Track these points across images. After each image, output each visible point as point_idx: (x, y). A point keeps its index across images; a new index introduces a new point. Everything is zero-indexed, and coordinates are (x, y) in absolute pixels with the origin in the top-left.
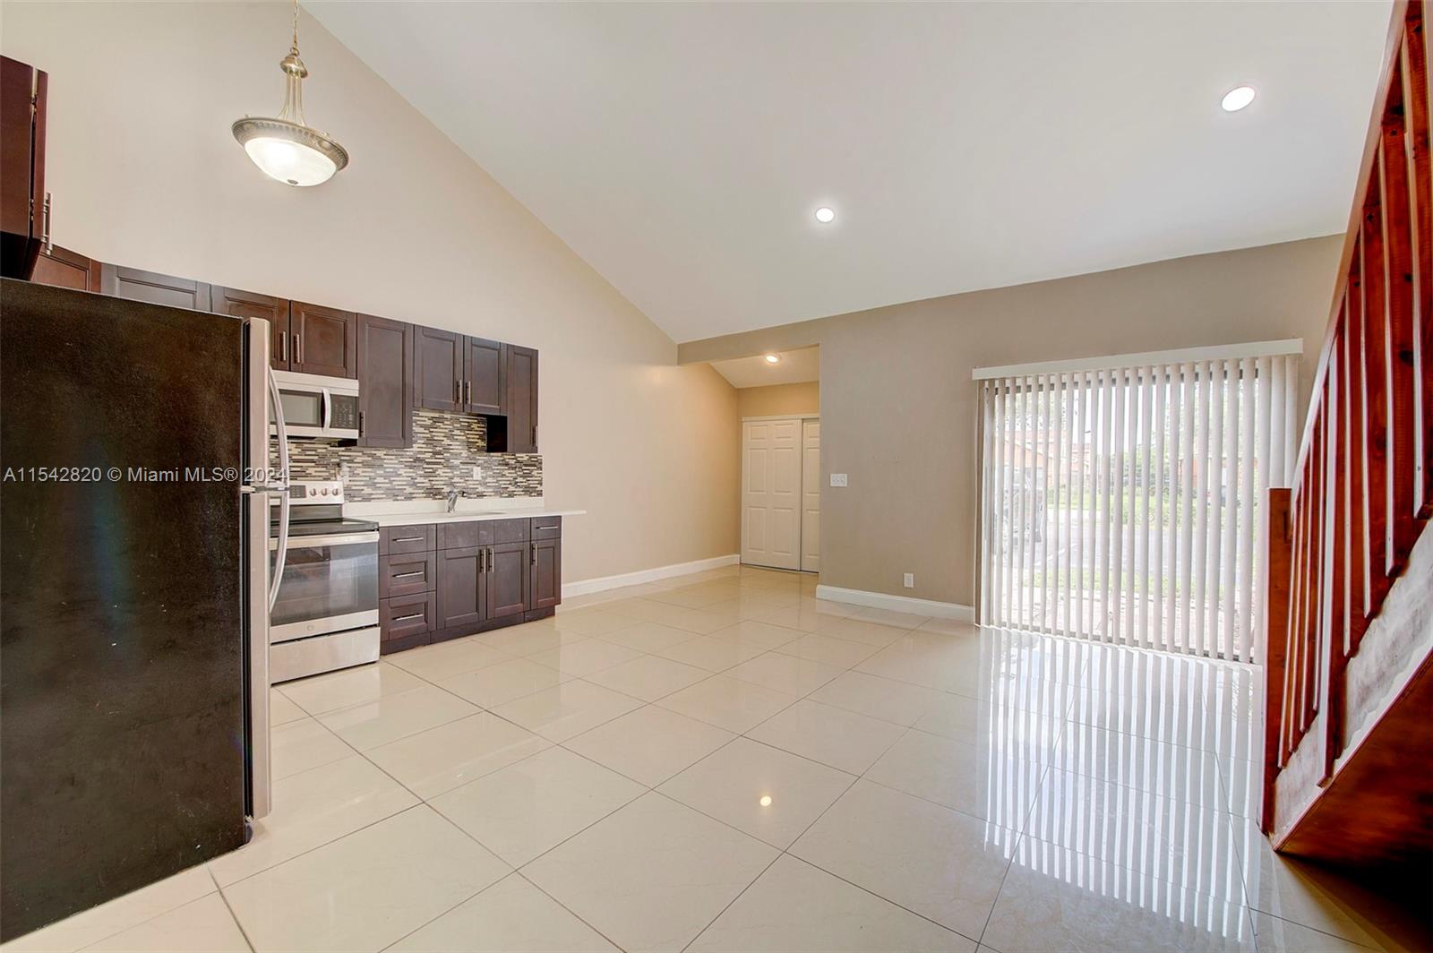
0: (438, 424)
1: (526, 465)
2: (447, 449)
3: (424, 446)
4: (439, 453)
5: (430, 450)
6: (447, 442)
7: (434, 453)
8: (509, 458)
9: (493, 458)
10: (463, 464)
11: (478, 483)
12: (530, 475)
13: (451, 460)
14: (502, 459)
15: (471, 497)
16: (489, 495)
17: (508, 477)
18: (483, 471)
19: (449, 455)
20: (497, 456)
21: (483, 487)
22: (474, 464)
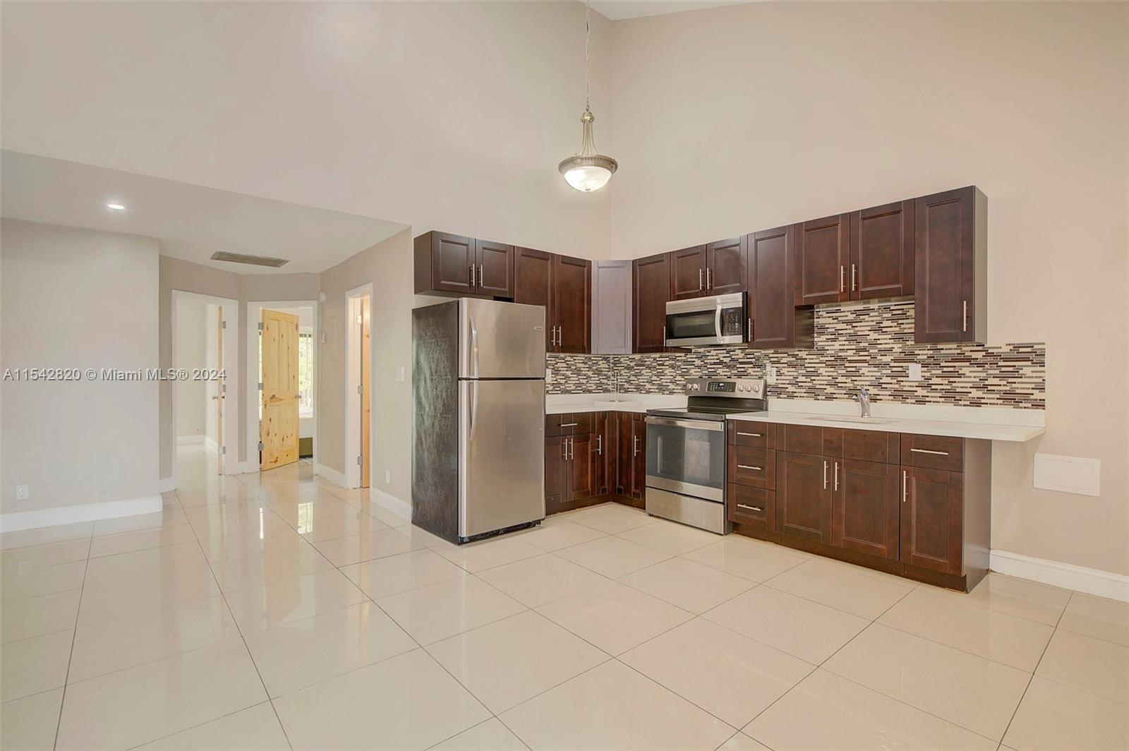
0: (861, 317)
1: (1005, 360)
2: (874, 344)
3: (847, 343)
4: (864, 349)
5: (854, 347)
6: (873, 336)
7: (858, 350)
8: (971, 351)
9: (942, 352)
10: (895, 361)
11: (917, 384)
12: (1016, 375)
13: (879, 358)
14: (959, 351)
15: (908, 403)
16: (937, 402)
17: (971, 377)
18: (925, 369)
19: (876, 351)
20: (950, 348)
21: (925, 391)
22: (912, 361)
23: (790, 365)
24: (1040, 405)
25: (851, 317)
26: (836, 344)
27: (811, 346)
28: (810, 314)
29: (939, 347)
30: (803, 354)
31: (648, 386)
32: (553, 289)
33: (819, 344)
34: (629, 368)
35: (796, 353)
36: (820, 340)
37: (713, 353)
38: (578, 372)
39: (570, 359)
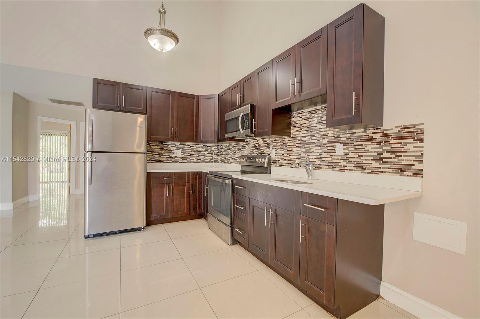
0: (313, 115)
1: (395, 138)
2: (318, 132)
3: (306, 132)
4: (314, 136)
5: (309, 134)
6: (318, 126)
7: (311, 136)
8: (373, 133)
9: (355, 135)
10: (329, 142)
11: (340, 158)
12: (402, 150)
13: (321, 140)
14: (365, 134)
15: (335, 171)
16: (352, 170)
17: (372, 152)
18: (345, 147)
19: (320, 136)
20: (359, 132)
21: (345, 162)
22: (338, 142)
23: (282, 147)
24: (419, 174)
25: (308, 115)
26: (301, 133)
27: (289, 135)
28: (289, 116)
29: (354, 131)
30: (286, 140)
31: (231, 160)
33: (294, 133)
34: (225, 151)
35: (284, 140)
36: (294, 131)
37: (252, 141)
38: (199, 152)
39: (193, 145)
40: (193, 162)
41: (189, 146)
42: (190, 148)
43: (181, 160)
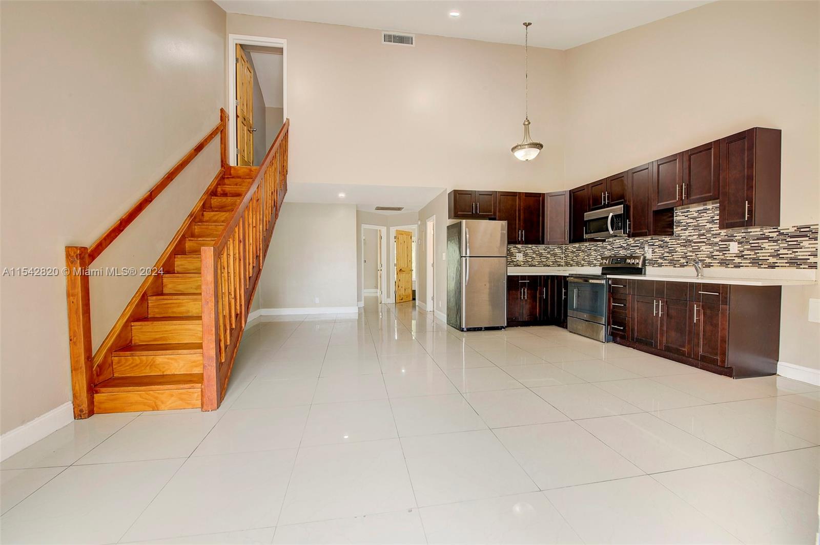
0: (702, 214)
1: (792, 237)
2: (709, 231)
3: (693, 231)
4: (703, 235)
5: (697, 233)
6: (709, 226)
7: (700, 235)
8: (769, 232)
9: (751, 234)
10: (722, 241)
11: (735, 255)
12: (798, 246)
13: (712, 239)
14: (762, 233)
15: (729, 268)
16: (747, 266)
17: (768, 249)
18: (740, 245)
19: (710, 235)
20: (755, 231)
21: (740, 259)
22: (732, 241)
23: (660, 246)
24: (814, 266)
25: (696, 215)
26: (687, 232)
27: (672, 234)
28: (670, 215)
29: (749, 230)
30: (667, 239)
31: (583, 262)
32: (519, 210)
33: (677, 232)
34: (573, 252)
35: (663, 239)
36: (677, 230)
37: (617, 241)
38: (541, 255)
39: (535, 248)
40: (535, 266)
41: (531, 249)
42: (532, 251)
43: (522, 263)
